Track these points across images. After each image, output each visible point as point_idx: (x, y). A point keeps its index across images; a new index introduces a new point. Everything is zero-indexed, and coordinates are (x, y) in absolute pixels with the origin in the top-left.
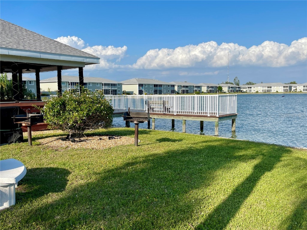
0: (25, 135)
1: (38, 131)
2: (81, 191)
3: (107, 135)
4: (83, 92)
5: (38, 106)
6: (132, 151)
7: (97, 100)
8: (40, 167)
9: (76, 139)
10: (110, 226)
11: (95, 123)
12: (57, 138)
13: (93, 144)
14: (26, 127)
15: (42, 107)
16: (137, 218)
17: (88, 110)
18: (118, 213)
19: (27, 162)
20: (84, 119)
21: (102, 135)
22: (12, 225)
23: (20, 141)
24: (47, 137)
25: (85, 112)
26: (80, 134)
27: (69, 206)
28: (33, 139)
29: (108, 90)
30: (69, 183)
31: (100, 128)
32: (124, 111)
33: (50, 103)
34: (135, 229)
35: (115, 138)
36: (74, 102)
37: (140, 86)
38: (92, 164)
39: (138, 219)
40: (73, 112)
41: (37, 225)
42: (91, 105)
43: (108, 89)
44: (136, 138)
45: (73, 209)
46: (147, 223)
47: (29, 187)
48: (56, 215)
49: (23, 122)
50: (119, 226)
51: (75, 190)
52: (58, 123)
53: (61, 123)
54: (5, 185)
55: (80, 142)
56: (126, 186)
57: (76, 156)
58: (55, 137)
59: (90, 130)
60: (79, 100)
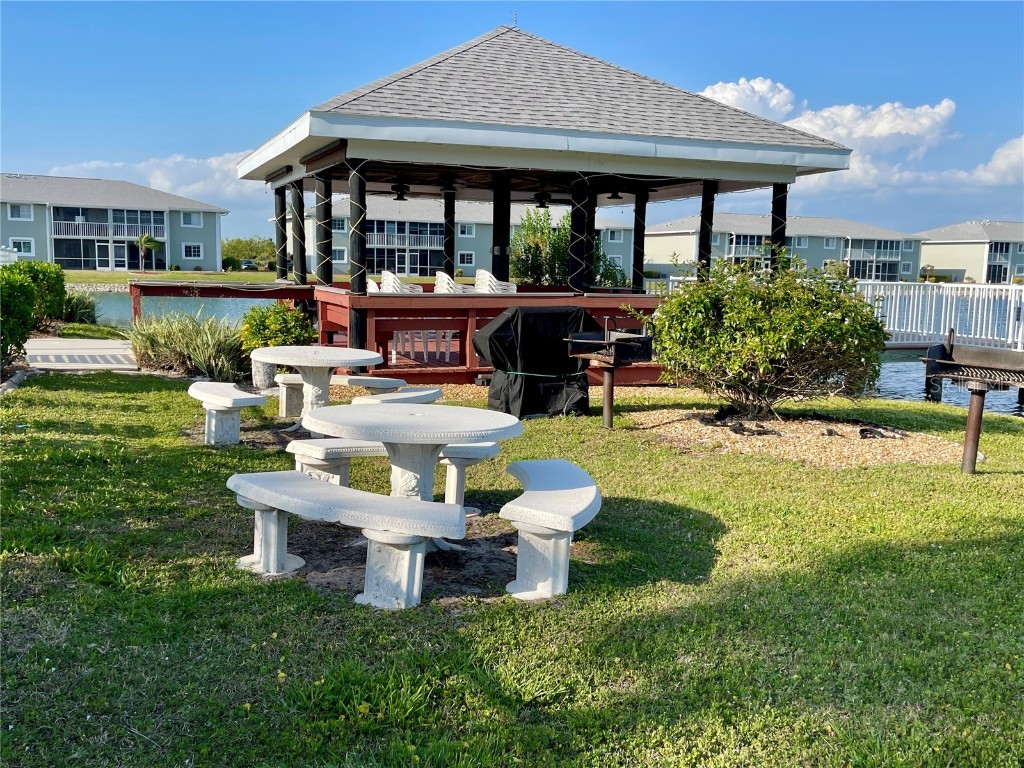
0: (596, 395)
1: (628, 386)
2: (761, 594)
3: (855, 422)
4: (783, 268)
5: (638, 310)
6: (950, 489)
7: (830, 299)
8: (633, 495)
9: (747, 425)
10: (858, 732)
11: (816, 376)
12: (686, 415)
13: (805, 447)
14: (599, 370)
15: (649, 311)
16: (961, 731)
17: (795, 330)
18: (887, 696)
19: (598, 476)
20: (779, 361)
21: (838, 420)
22: (560, 650)
23: (579, 412)
24: (654, 407)
25: (785, 337)
26: (761, 408)
27: (721, 632)
28: (617, 410)
29: (865, 263)
30: (722, 560)
31: (832, 395)
32: (922, 341)
33: (674, 300)
34: (952, 765)
35: (883, 436)
36: (750, 299)
37: (996, 251)
38: (799, 513)
39: (965, 733)
40: (744, 335)
41: (626, 666)
42: (807, 313)
43: (865, 259)
44: (970, 444)
45: (734, 645)
46: (1001, 756)
47: (604, 550)
48: (681, 651)
49: (593, 355)
50: (889, 738)
51: (739, 587)
52: (692, 366)
53: (702, 367)
54: (544, 533)
55: (760, 433)
56: (922, 609)
57: (747, 478)
58: (681, 411)
59: (796, 399)
60: (769, 293)
